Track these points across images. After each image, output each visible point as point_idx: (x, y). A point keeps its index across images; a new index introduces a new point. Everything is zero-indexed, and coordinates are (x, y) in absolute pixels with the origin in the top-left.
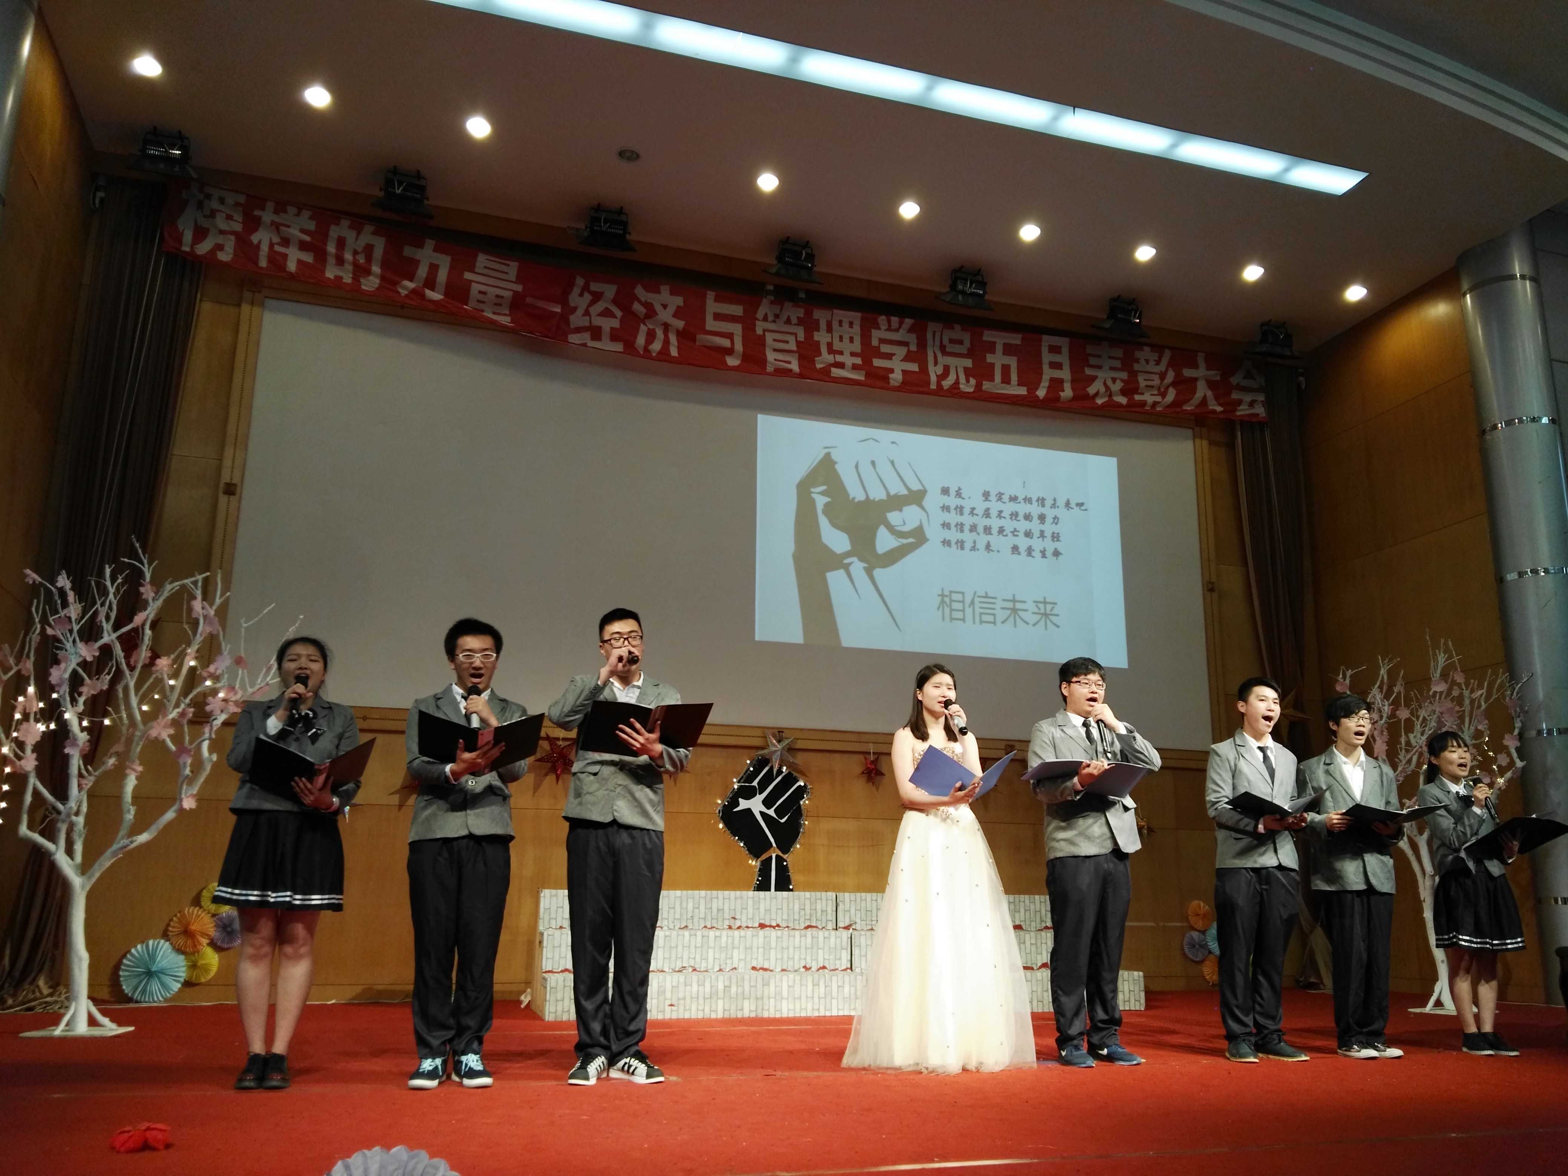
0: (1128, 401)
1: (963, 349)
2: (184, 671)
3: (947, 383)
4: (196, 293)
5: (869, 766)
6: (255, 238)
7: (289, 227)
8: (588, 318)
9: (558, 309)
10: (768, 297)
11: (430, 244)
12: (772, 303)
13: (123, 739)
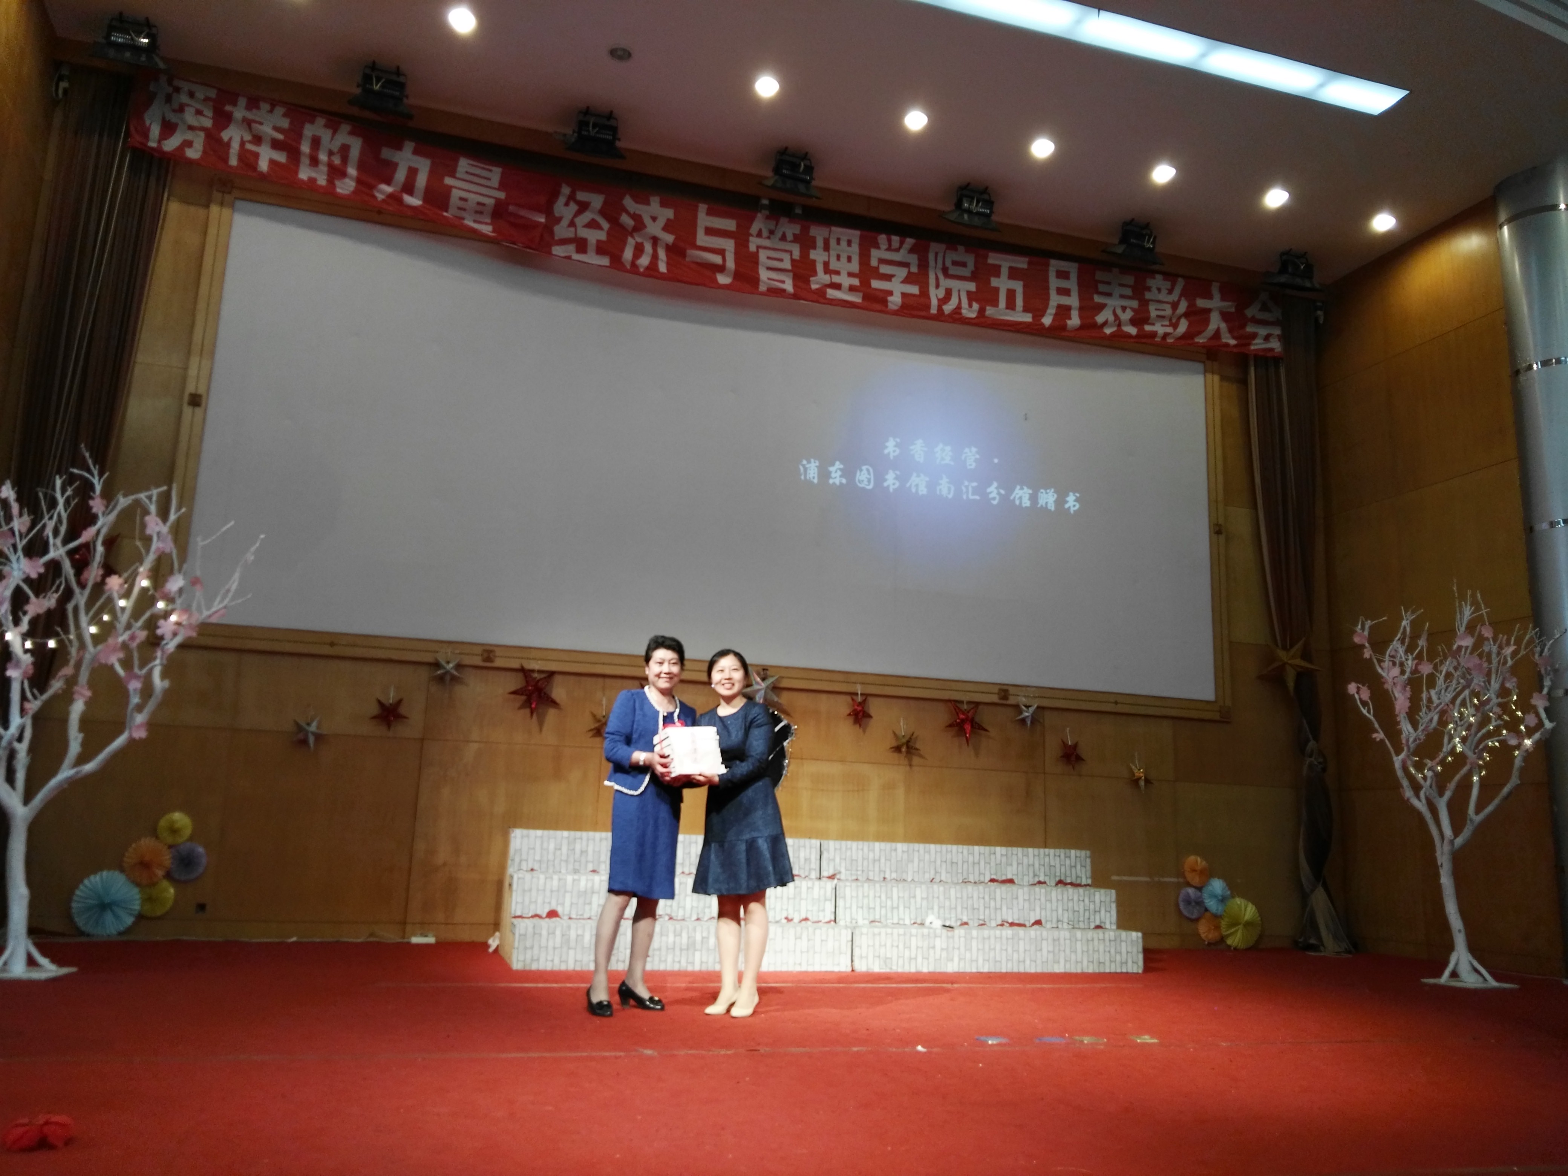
0: (1138, 331)
1: (966, 272)
2: (136, 591)
3: (948, 308)
4: (163, 192)
5: (856, 707)
6: (225, 135)
7: (261, 124)
8: (572, 229)
9: (542, 220)
10: (763, 211)
11: (409, 146)
12: (768, 218)
13: (72, 662)
